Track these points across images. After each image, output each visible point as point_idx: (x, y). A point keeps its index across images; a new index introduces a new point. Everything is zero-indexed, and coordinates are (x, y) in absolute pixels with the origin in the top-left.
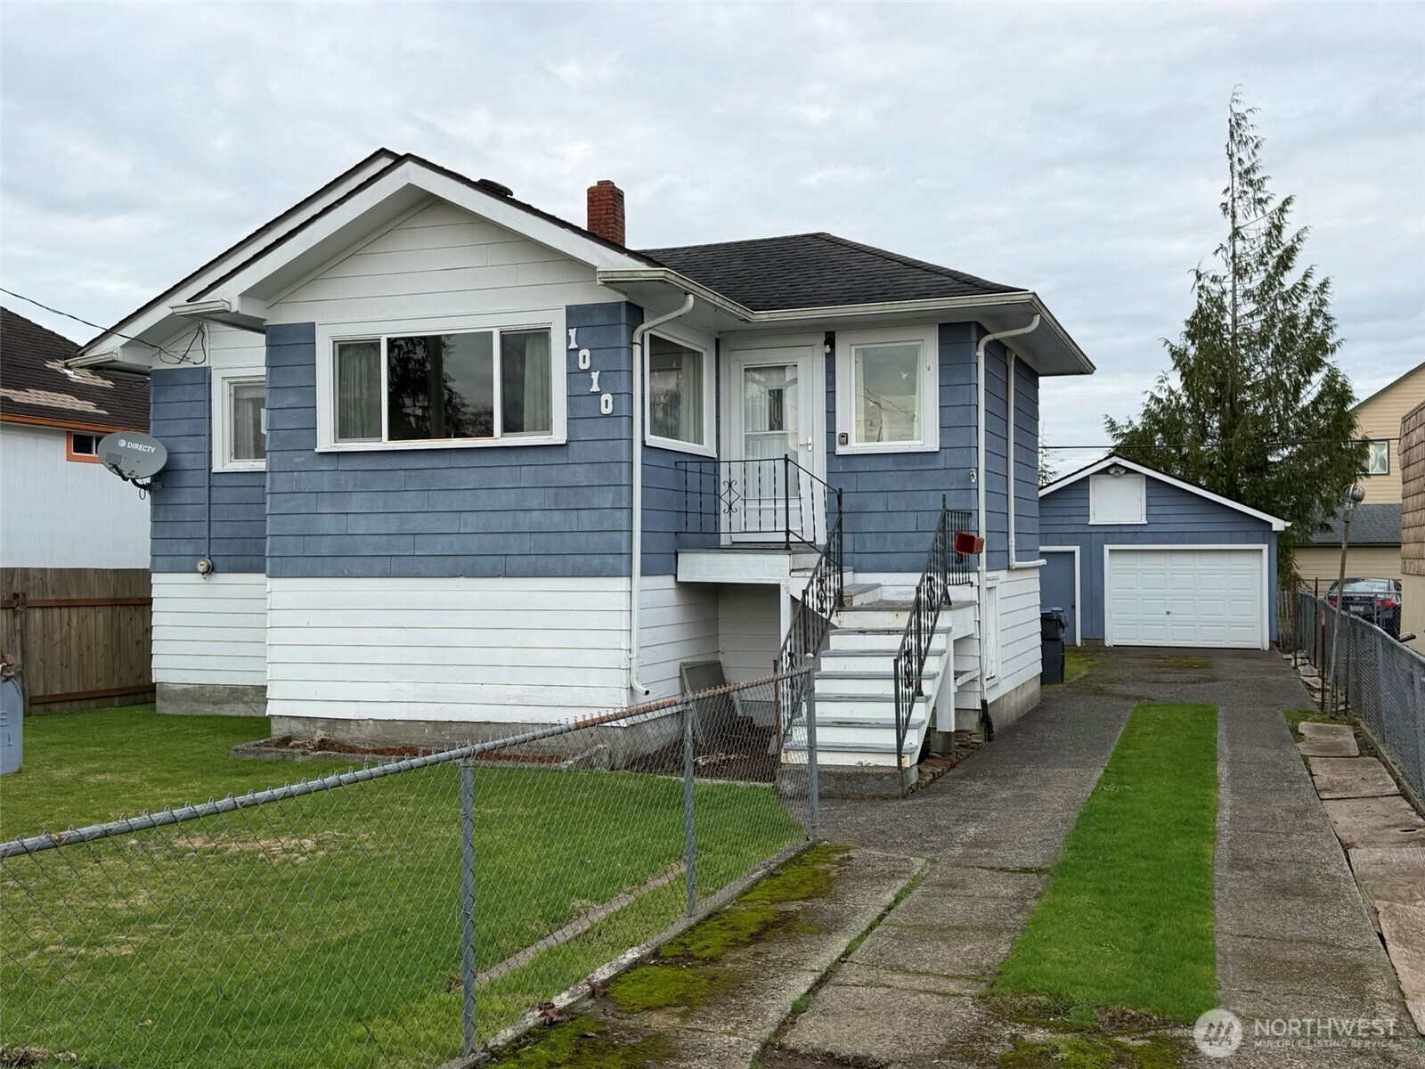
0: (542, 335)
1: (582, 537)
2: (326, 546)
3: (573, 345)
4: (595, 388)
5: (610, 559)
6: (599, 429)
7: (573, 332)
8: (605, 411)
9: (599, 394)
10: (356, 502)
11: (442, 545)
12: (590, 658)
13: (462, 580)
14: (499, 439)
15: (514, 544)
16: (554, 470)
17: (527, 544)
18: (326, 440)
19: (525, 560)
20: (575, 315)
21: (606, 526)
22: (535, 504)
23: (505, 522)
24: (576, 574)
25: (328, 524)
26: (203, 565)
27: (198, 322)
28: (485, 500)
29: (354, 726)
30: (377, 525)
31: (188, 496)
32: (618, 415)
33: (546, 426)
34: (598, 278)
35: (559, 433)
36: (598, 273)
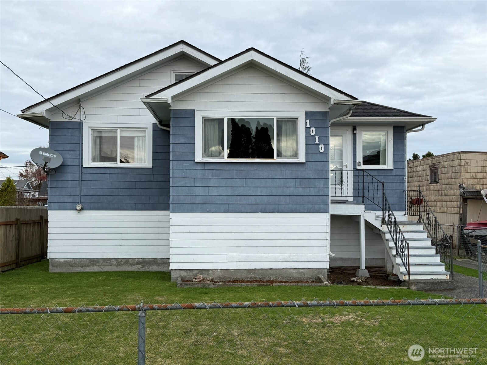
0: (294, 121)
1: (311, 198)
2: (198, 200)
3: (308, 126)
4: (317, 142)
5: (322, 206)
6: (318, 157)
7: (308, 121)
8: (321, 151)
9: (318, 145)
10: (212, 183)
11: (252, 200)
12: (314, 243)
13: (260, 214)
14: (275, 160)
15: (283, 200)
16: (299, 172)
17: (288, 200)
18: (199, 158)
19: (287, 206)
20: (309, 115)
21: (321, 193)
22: (291, 185)
23: (280, 191)
24: (309, 211)
25: (199, 191)
26: (79, 207)
27: (78, 102)
28: (270, 183)
29: (210, 272)
30: (222, 191)
31: (69, 177)
32: (326, 153)
33: (296, 155)
34: (332, 102)
35: (302, 158)
36: (332, 100)
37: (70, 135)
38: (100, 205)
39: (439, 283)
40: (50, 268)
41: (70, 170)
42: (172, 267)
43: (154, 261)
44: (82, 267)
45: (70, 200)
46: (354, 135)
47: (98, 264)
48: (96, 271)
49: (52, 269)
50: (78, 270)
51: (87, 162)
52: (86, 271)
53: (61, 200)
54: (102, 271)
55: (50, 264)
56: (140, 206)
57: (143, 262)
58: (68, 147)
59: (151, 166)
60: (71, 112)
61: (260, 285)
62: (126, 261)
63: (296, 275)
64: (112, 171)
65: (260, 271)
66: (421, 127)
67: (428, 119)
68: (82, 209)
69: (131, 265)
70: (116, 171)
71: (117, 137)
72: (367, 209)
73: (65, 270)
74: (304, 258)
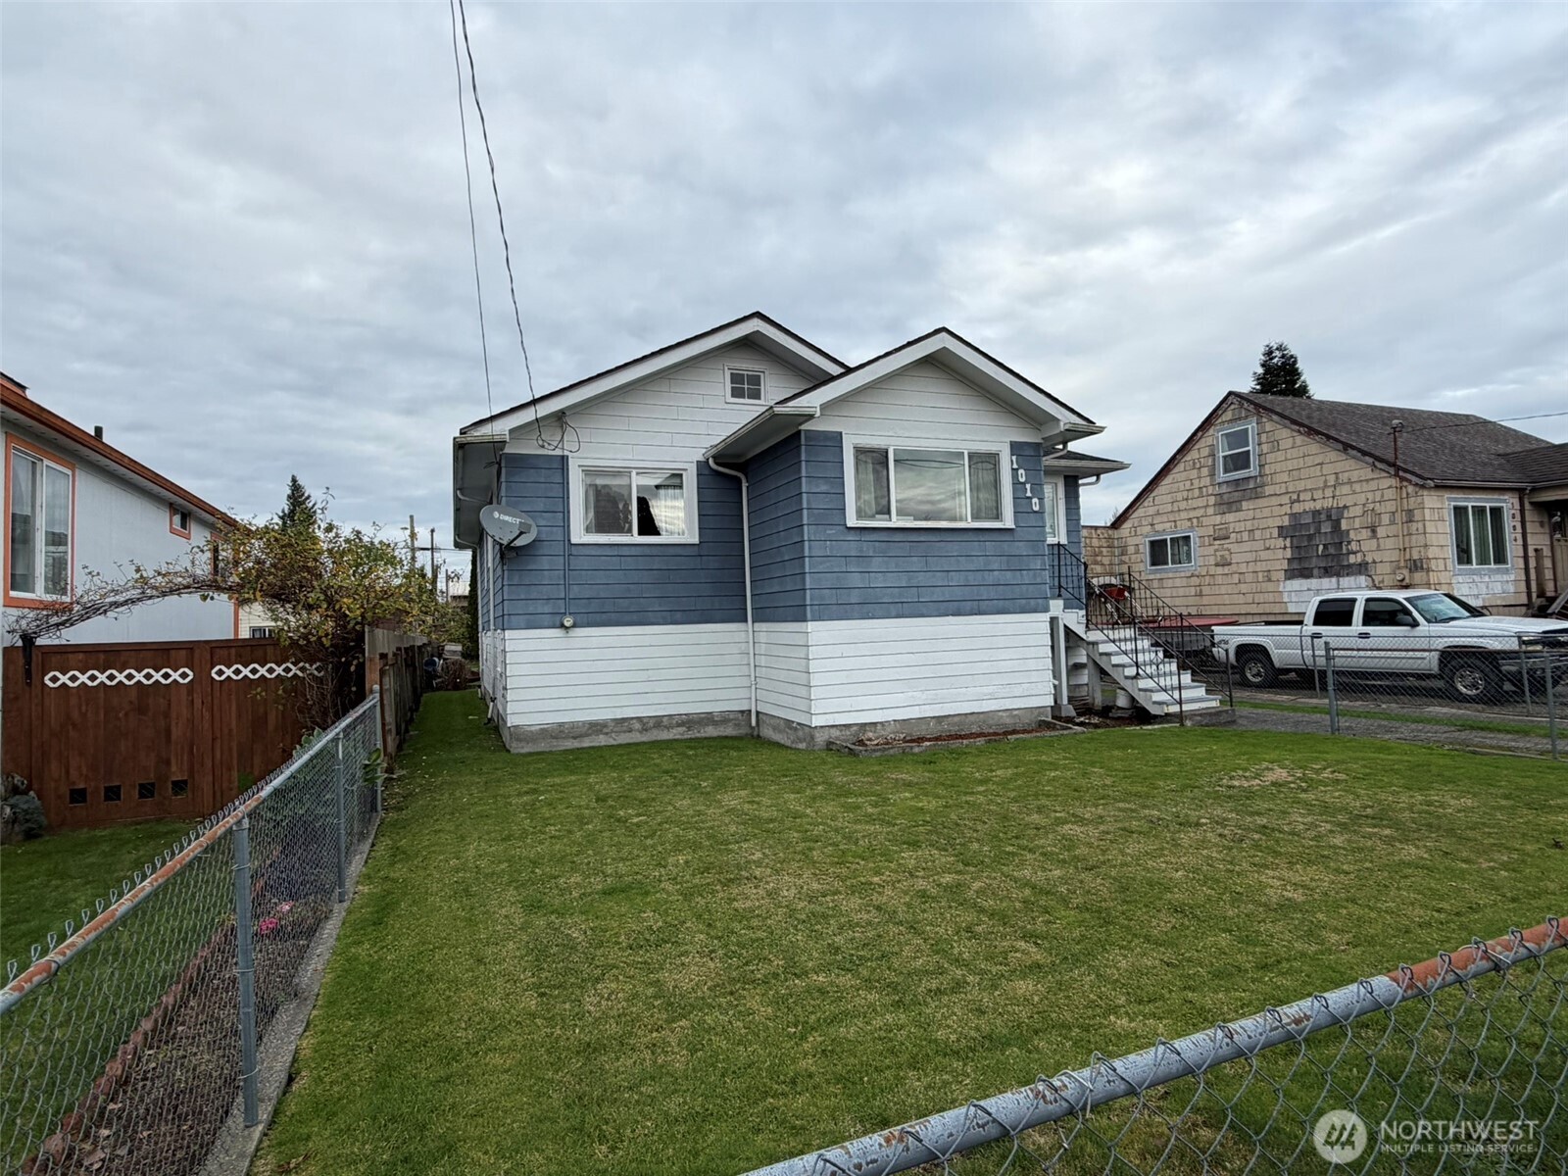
0: (994, 458)
1: (1024, 587)
2: (854, 597)
3: (1015, 466)
4: (1029, 494)
5: (1040, 601)
6: (1032, 520)
7: (1014, 458)
8: (1035, 509)
9: (1030, 498)
11: (938, 594)
12: (1031, 665)
13: (951, 617)
14: (969, 523)
15: (985, 593)
16: (1005, 545)
17: (992, 593)
18: (852, 519)
19: (990, 603)
20: (1016, 448)
21: (1039, 580)
22: (995, 567)
23: (979, 578)
24: (1023, 611)
25: (856, 580)
26: (568, 622)
27: (560, 417)
28: (964, 564)
30: (892, 581)
31: (544, 563)
32: (1041, 512)
33: (998, 517)
34: (1062, 428)
35: (1008, 522)
36: (1062, 424)
37: (542, 480)
38: (604, 616)
39: (1212, 712)
40: (510, 744)
41: (548, 549)
42: (816, 722)
44: (575, 738)
45: (547, 609)
47: (605, 730)
48: (603, 744)
49: (511, 747)
50: (570, 744)
51: (579, 535)
52: (584, 745)
53: (531, 610)
54: (615, 743)
55: (511, 737)
56: (678, 615)
57: (689, 721)
58: (540, 505)
59: (696, 540)
60: (551, 436)
62: (658, 722)
63: (1008, 721)
64: (625, 551)
65: (956, 719)
66: (1095, 478)
68: (574, 626)
69: (668, 728)
70: (634, 551)
71: (630, 486)
73: (542, 747)
74: (1018, 691)
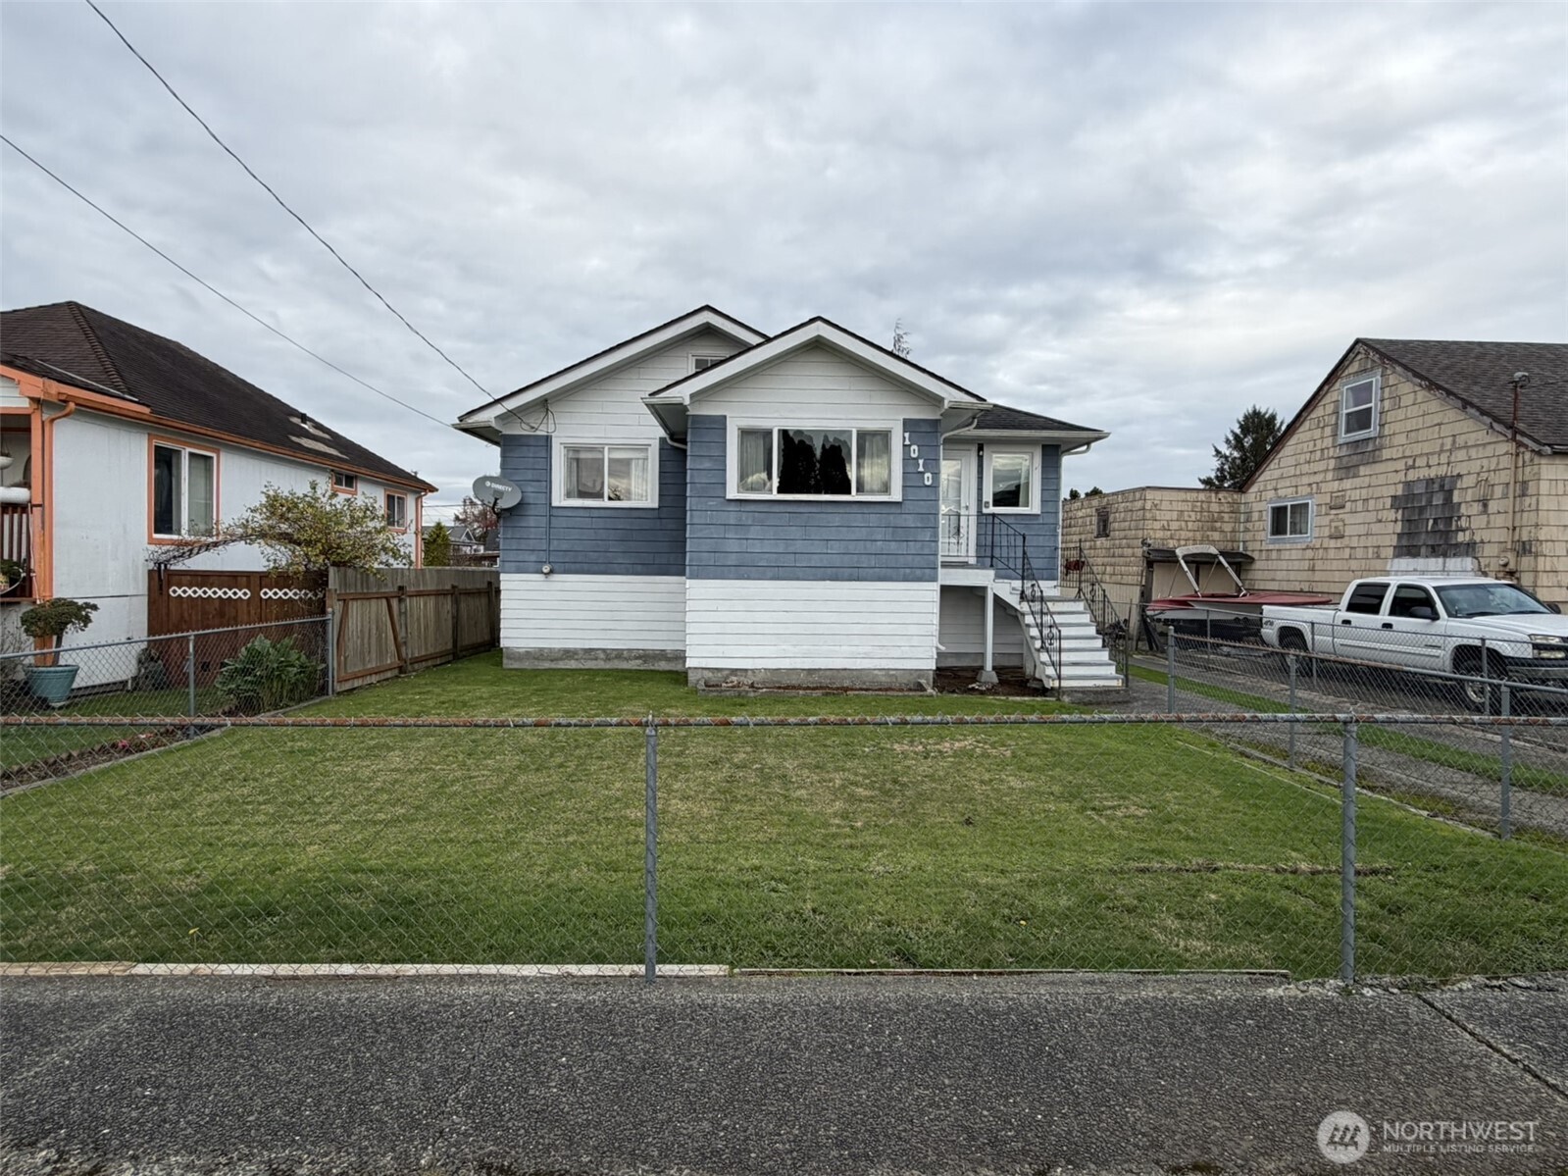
0: (885, 436)
1: (910, 558)
2: (732, 560)
3: (907, 442)
4: (921, 469)
5: (927, 571)
6: (923, 494)
7: (907, 435)
8: (927, 483)
9: (923, 473)
10: (754, 532)
11: (815, 561)
12: (913, 630)
13: (828, 582)
14: (854, 496)
15: (865, 561)
16: (892, 517)
17: (874, 561)
18: (732, 492)
19: (871, 571)
20: (908, 424)
21: (926, 551)
22: (879, 537)
23: (860, 547)
24: (906, 579)
25: (733, 546)
26: (546, 569)
27: (544, 403)
28: (845, 534)
29: (750, 673)
30: (768, 547)
31: (532, 522)
32: (935, 487)
33: (886, 488)
34: (946, 405)
35: (896, 495)
36: (946, 402)
37: (531, 455)
38: (578, 565)
39: (1107, 691)
40: (505, 661)
41: (532, 511)
42: (689, 663)
43: (662, 655)
44: (552, 661)
46: (980, 459)
47: (576, 657)
48: (574, 667)
49: (507, 664)
50: (547, 665)
51: (559, 499)
52: (559, 667)
53: (520, 558)
54: (582, 667)
55: (505, 655)
56: (639, 568)
57: (645, 656)
58: (529, 475)
59: (656, 505)
60: (533, 420)
61: (827, 694)
62: (619, 654)
63: (883, 679)
64: (596, 513)
65: (828, 673)
66: (1085, 447)
67: (1096, 435)
68: (552, 572)
69: (627, 659)
70: (603, 513)
71: (603, 460)
72: (998, 576)
73: (526, 665)
74: (897, 653)
